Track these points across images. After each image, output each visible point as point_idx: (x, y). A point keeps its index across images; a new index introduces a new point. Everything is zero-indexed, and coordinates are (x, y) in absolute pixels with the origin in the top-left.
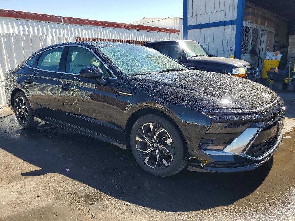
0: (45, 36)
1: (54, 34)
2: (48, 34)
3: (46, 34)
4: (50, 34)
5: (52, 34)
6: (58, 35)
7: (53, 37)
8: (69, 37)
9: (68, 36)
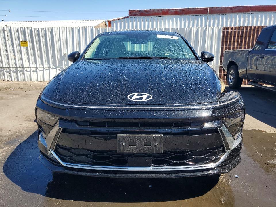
0: (190, 28)
1: (199, 26)
2: (193, 26)
3: (191, 26)
4: (195, 26)
5: (197, 26)
6: (203, 26)
7: (198, 28)
8: (215, 28)
9: (214, 26)
